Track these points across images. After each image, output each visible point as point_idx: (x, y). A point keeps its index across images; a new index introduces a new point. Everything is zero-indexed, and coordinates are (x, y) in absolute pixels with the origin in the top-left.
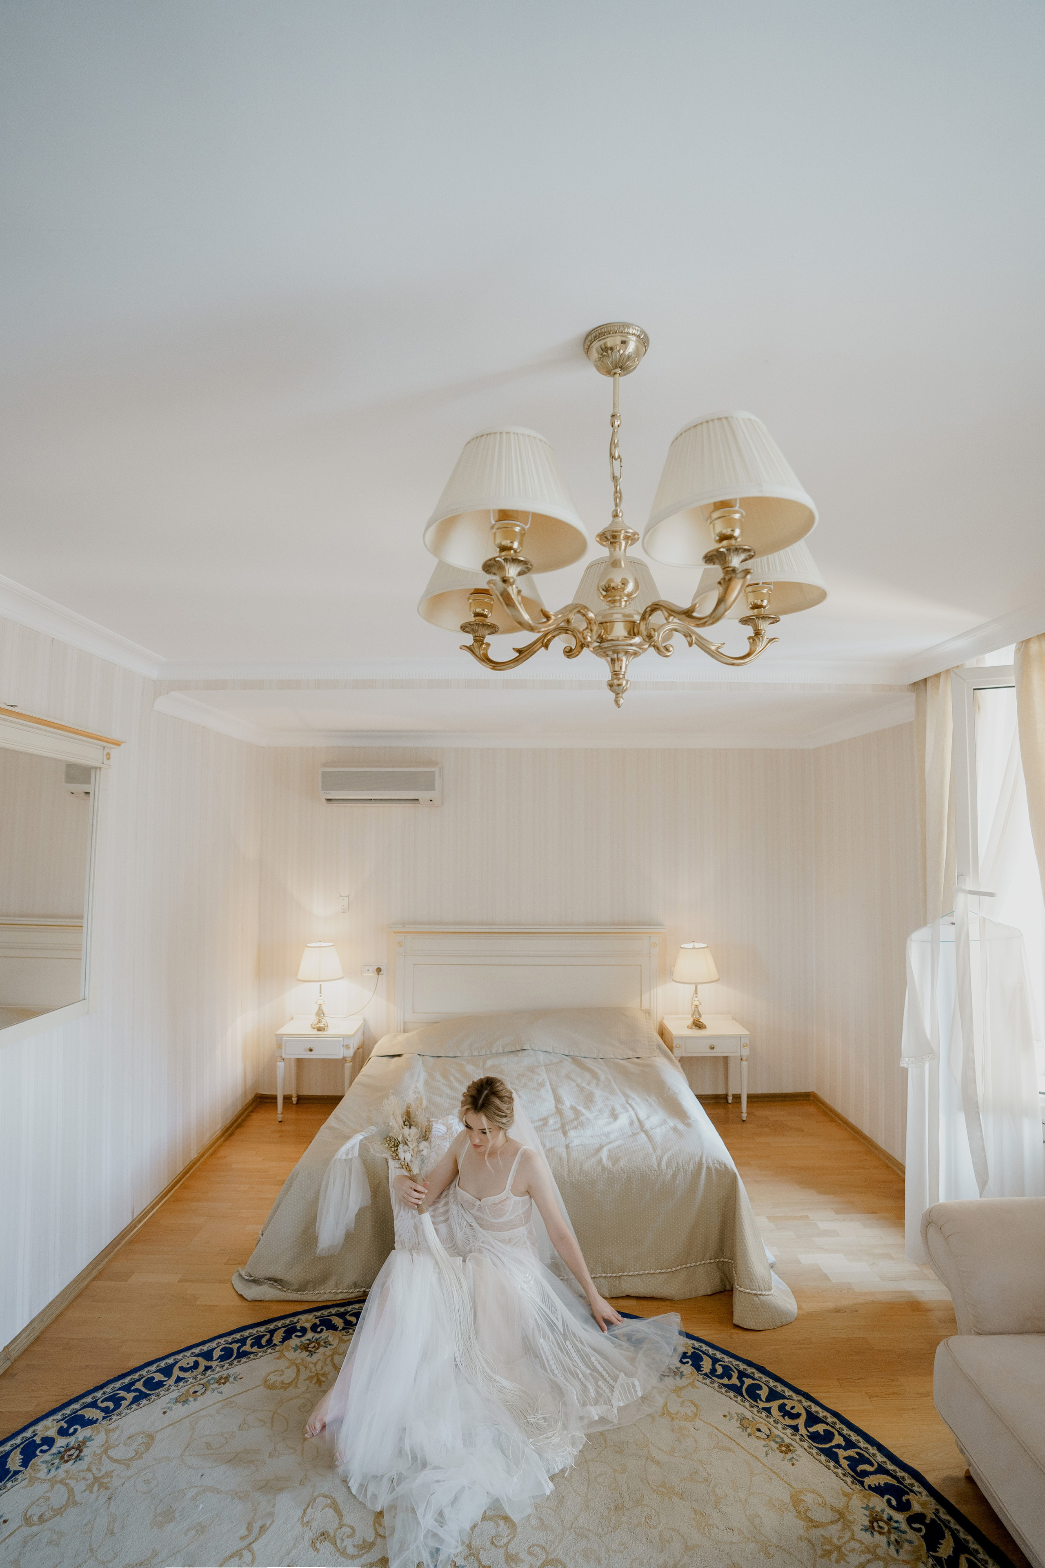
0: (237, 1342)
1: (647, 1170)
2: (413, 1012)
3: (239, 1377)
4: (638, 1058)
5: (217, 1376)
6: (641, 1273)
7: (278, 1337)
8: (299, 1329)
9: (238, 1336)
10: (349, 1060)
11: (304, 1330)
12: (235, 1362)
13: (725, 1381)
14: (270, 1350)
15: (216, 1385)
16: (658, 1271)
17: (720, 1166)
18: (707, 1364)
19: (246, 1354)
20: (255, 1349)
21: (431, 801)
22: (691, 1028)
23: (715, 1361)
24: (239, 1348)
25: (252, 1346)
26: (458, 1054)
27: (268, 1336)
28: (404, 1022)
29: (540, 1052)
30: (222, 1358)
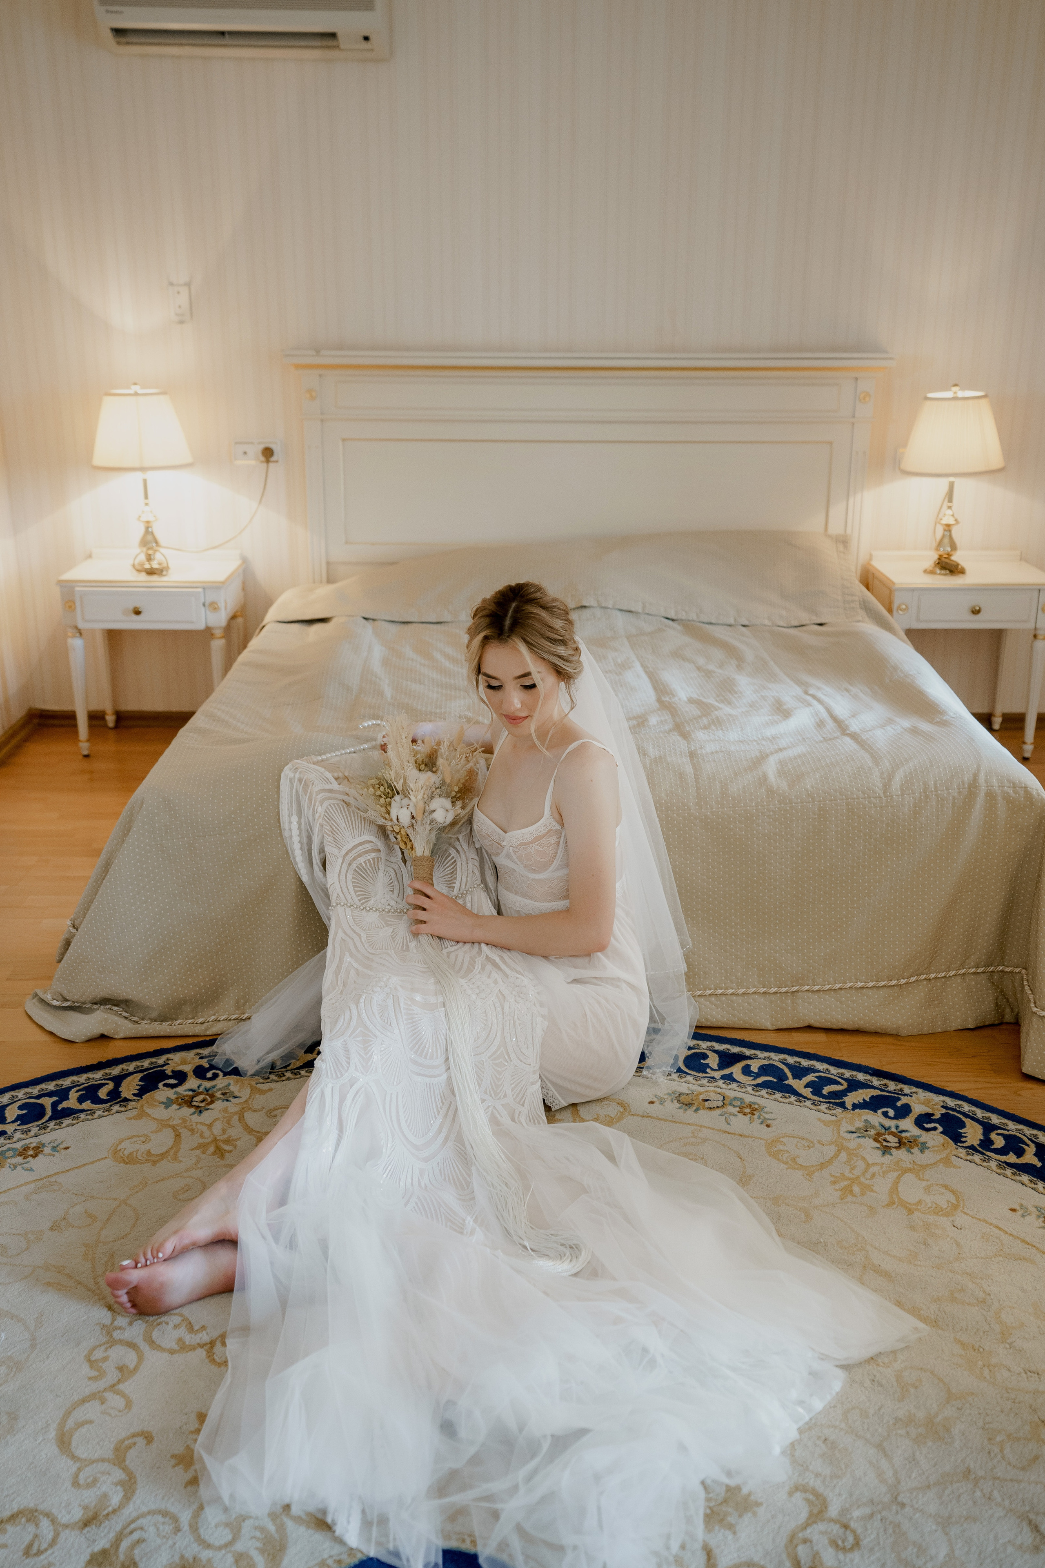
0: (50, 1094)
1: (862, 795)
2: (347, 542)
3: (62, 1146)
4: (821, 625)
5: (19, 1146)
6: (838, 986)
7: (129, 1087)
8: (170, 1074)
9: (51, 1086)
10: (218, 633)
11: (181, 1077)
12: (52, 1125)
13: (1012, 1158)
14: (116, 1108)
15: (19, 1159)
16: (871, 984)
17: (1015, 792)
18: (973, 1133)
19: (69, 1113)
20: (87, 1105)
21: (366, 38)
22: (932, 572)
23: (988, 1128)
24: (54, 1105)
25: (81, 1100)
26: (447, 617)
27: (111, 1086)
28: (328, 563)
29: (619, 613)
30: (22, 1120)
